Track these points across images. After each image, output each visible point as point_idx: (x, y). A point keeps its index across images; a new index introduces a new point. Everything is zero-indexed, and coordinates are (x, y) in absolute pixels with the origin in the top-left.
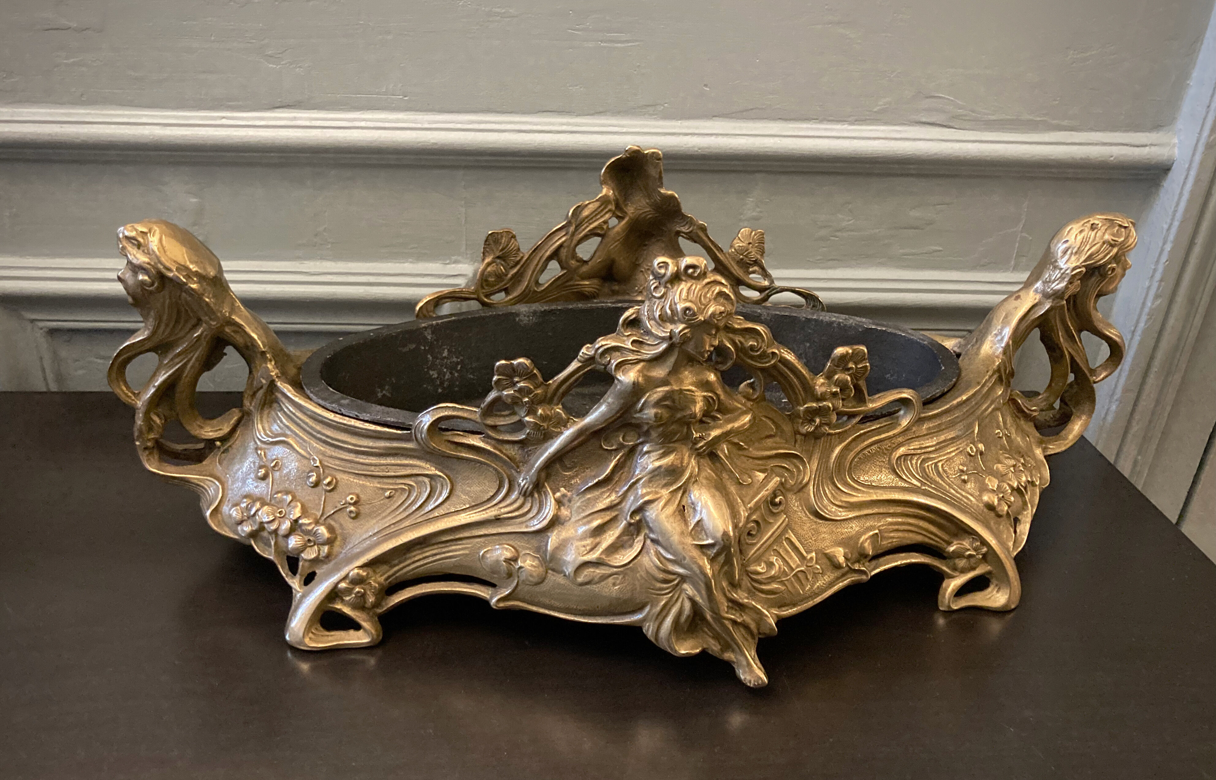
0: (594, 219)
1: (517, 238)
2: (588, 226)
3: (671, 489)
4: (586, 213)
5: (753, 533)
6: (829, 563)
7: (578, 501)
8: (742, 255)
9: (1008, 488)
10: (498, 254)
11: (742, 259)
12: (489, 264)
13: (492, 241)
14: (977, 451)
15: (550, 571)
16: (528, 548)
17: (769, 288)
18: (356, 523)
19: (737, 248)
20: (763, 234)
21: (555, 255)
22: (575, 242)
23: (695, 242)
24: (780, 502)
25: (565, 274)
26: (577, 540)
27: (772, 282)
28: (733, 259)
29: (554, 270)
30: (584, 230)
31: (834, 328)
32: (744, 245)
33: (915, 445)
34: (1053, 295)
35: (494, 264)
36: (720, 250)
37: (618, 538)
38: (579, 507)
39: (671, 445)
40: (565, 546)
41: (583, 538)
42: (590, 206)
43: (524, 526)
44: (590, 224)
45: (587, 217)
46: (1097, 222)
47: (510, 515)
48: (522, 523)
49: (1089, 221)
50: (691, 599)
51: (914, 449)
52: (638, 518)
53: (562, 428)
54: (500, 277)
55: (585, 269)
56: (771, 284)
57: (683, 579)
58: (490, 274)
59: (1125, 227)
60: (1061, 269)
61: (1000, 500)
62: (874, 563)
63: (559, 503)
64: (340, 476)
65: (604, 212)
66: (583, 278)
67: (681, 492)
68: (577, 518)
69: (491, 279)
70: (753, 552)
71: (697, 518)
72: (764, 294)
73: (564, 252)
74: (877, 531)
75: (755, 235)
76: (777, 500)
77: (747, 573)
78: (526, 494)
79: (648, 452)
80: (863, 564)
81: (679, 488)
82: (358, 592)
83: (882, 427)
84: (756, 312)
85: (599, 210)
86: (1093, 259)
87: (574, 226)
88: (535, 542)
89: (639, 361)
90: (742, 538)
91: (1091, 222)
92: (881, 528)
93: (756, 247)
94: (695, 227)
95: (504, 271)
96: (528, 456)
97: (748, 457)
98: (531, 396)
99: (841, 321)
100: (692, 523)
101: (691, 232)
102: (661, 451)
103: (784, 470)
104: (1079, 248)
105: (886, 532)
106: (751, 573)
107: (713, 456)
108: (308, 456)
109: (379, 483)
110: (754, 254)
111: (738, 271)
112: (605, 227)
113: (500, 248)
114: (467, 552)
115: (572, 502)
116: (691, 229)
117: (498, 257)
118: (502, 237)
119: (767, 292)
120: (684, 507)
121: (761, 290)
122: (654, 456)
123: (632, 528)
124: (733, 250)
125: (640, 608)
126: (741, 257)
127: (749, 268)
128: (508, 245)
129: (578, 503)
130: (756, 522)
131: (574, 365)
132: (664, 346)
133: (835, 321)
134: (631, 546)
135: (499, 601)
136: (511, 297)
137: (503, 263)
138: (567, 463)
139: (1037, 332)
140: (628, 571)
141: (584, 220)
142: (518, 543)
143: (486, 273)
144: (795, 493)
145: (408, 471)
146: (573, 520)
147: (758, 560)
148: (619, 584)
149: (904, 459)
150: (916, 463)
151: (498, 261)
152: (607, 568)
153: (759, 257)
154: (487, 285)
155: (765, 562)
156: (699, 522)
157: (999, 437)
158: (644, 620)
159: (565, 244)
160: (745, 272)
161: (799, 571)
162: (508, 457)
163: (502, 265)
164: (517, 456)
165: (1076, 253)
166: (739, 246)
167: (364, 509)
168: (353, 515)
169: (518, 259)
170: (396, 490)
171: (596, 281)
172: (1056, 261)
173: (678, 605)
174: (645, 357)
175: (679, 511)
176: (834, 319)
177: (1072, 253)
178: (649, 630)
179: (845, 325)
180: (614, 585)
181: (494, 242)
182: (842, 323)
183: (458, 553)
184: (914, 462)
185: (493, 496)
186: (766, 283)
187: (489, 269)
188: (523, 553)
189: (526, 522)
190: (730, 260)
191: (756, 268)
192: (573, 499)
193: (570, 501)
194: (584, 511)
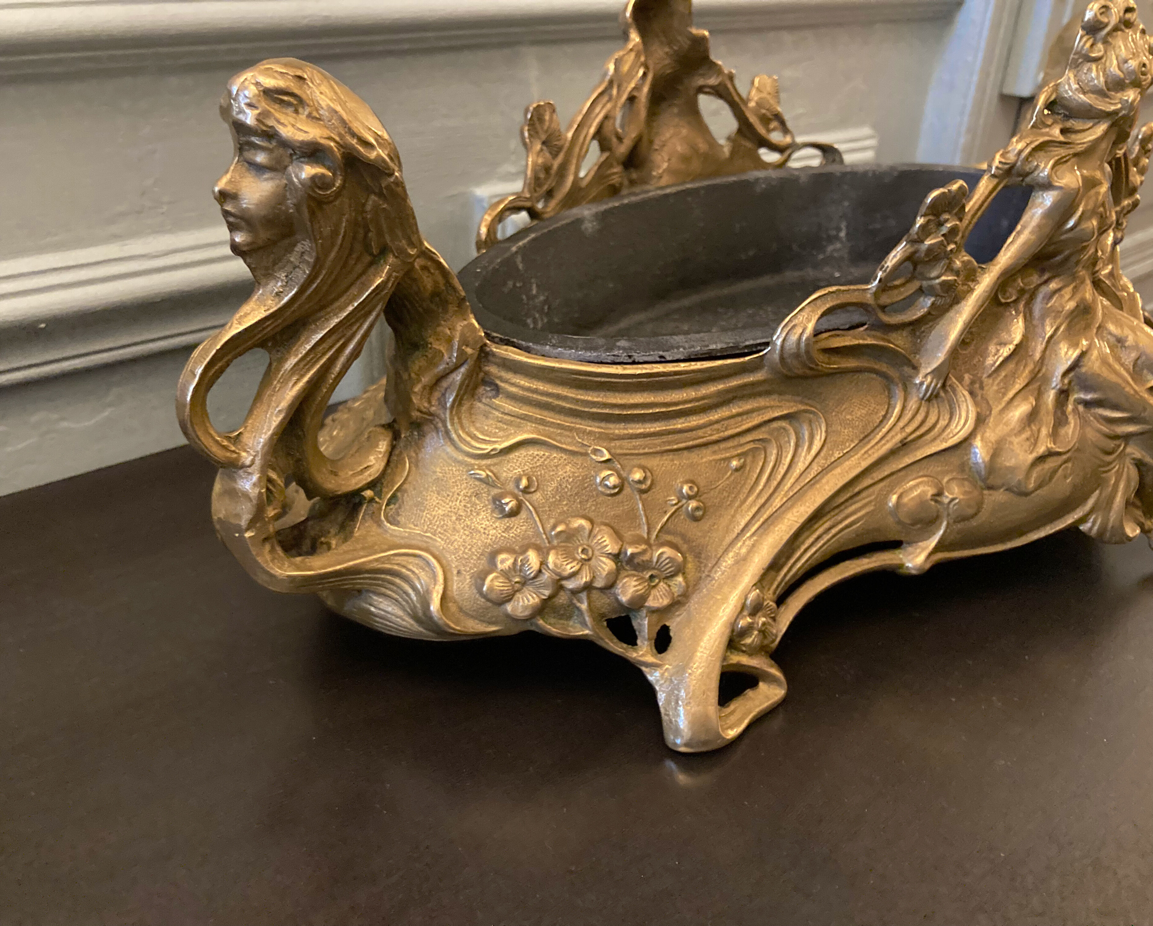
1: (558, 112)
7: (992, 385)
10: (544, 137)
12: (538, 155)
13: (536, 118)
16: (947, 472)
18: (705, 525)
22: (616, 110)
25: (603, 160)
29: (594, 155)
30: (624, 92)
31: (869, 178)
35: (542, 153)
38: (997, 392)
39: (1081, 274)
40: (1002, 449)
43: (938, 441)
44: (629, 84)
47: (918, 433)
48: (934, 439)
53: (970, 283)
54: (548, 170)
57: (1128, 441)
58: (540, 169)
64: (653, 463)
65: (638, 66)
68: (1000, 407)
69: (541, 175)
71: (1133, 357)
78: (932, 396)
79: (1057, 291)
82: (763, 625)
84: (794, 175)
87: (616, 86)
88: (955, 461)
89: (1071, 157)
95: (550, 161)
99: (875, 168)
102: (1072, 286)
108: (582, 450)
109: (714, 452)
113: (545, 129)
114: (872, 508)
115: (986, 388)
117: (545, 143)
118: (544, 112)
122: (1065, 292)
123: (1062, 396)
128: (551, 123)
129: (992, 387)
132: (1103, 127)
133: (870, 170)
134: (1068, 418)
137: (548, 149)
140: (1076, 454)
142: (935, 468)
143: (535, 168)
145: (757, 420)
146: (995, 411)
148: (1070, 475)
151: (544, 148)
152: (1056, 457)
154: (538, 186)
156: (1137, 360)
158: (1086, 513)
159: (608, 116)
162: (902, 349)
163: (548, 153)
167: (709, 499)
168: (699, 514)
169: (561, 143)
170: (744, 454)
173: (1125, 476)
174: (1080, 148)
178: (1087, 524)
179: (880, 173)
180: (1065, 477)
181: (538, 120)
182: (877, 170)
183: (859, 514)
185: (884, 417)
187: (539, 163)
188: (946, 480)
189: (940, 434)
192: (985, 383)
193: (982, 388)
194: (1004, 394)
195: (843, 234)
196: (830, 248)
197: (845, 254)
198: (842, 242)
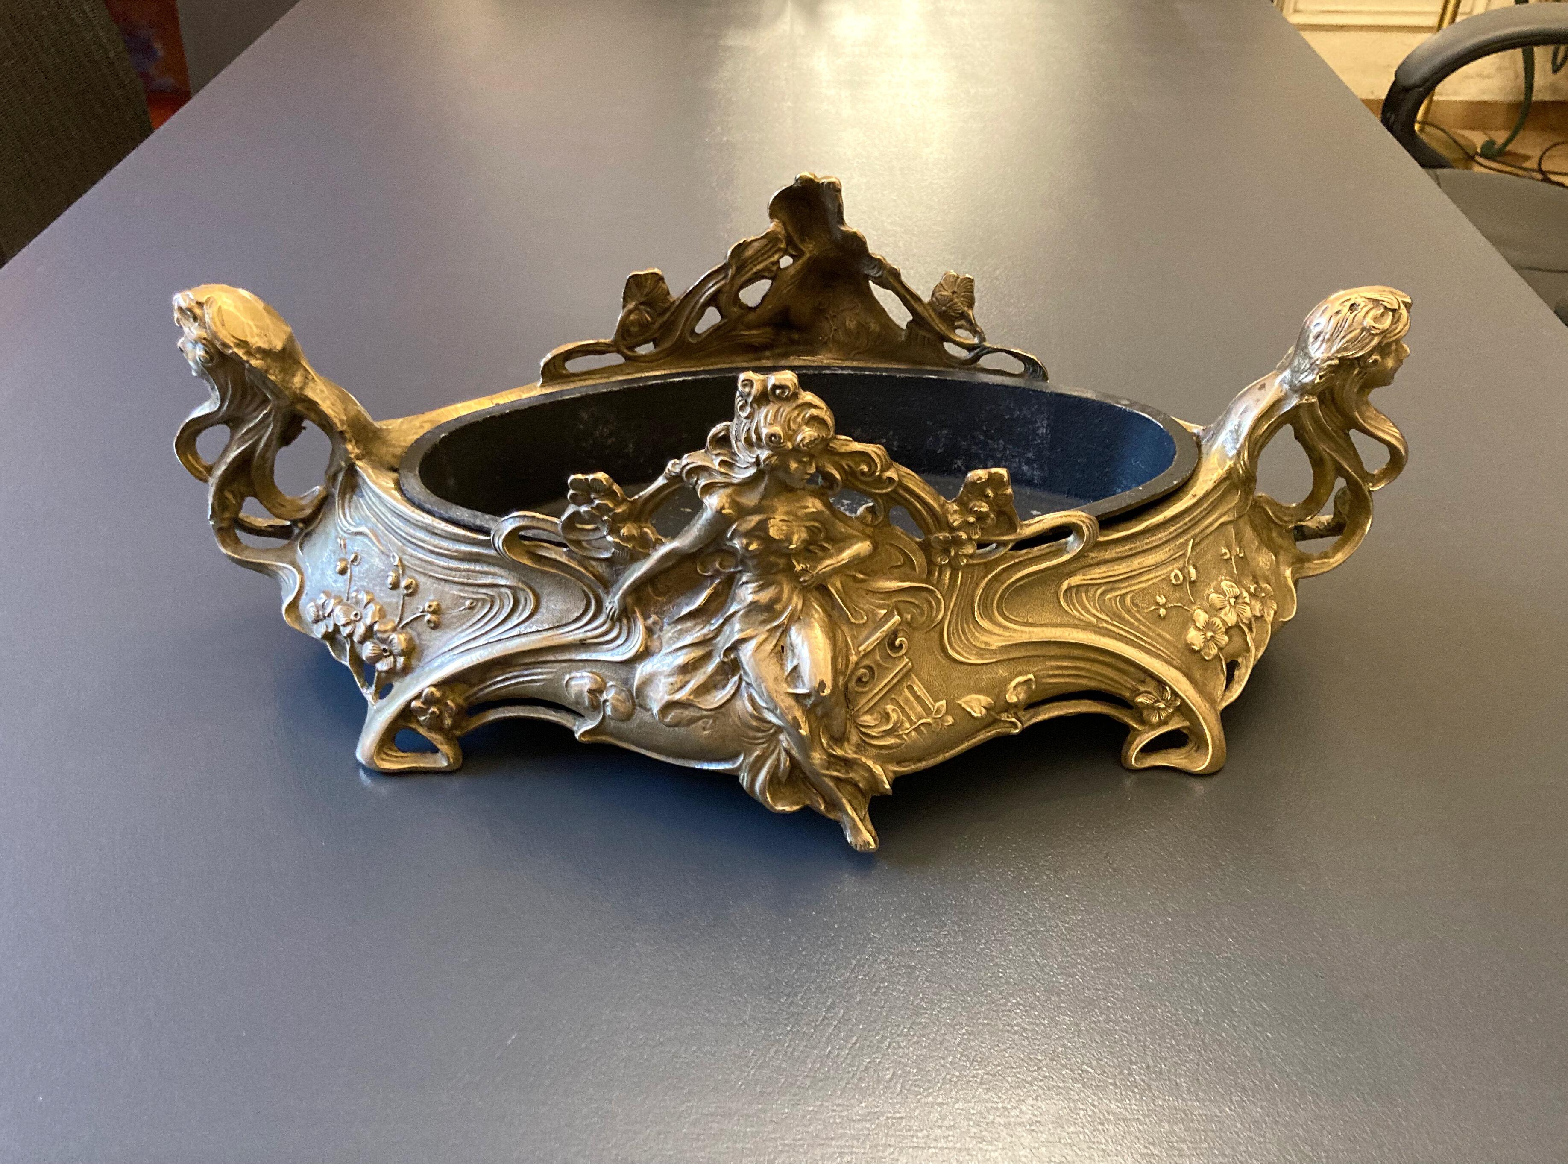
0: (760, 259)
1: (666, 281)
2: (752, 269)
3: (769, 627)
4: (750, 252)
5: (864, 680)
6: (964, 715)
7: (669, 631)
8: (945, 305)
9: (1221, 625)
10: (643, 299)
11: (945, 312)
12: (631, 312)
13: (635, 283)
14: (1185, 578)
15: (638, 708)
16: (613, 680)
17: (979, 347)
18: (435, 634)
19: (939, 297)
20: (972, 280)
21: (713, 300)
22: (736, 287)
23: (887, 288)
24: (901, 646)
25: (725, 323)
26: (665, 676)
27: (983, 339)
28: (934, 310)
29: (712, 317)
30: (747, 272)
32: (948, 293)
33: (1096, 573)
35: (637, 312)
36: (919, 301)
37: (711, 677)
38: (671, 638)
39: (769, 577)
40: (652, 682)
41: (671, 675)
42: (756, 244)
43: (610, 653)
44: (755, 266)
45: (751, 257)
47: (596, 640)
48: (609, 650)
50: (787, 752)
51: (1091, 579)
52: (732, 656)
53: (652, 548)
54: (644, 326)
55: (752, 316)
56: (981, 342)
57: (779, 730)
58: (633, 323)
59: (1394, 311)
60: (1311, 358)
61: (1207, 641)
62: (1032, 711)
63: (649, 631)
64: (419, 578)
65: (771, 252)
66: (749, 328)
67: (780, 630)
68: (668, 651)
69: (634, 329)
70: (864, 701)
71: (795, 663)
72: (972, 354)
73: (723, 299)
74: (1031, 677)
75: (962, 281)
76: (897, 642)
77: (858, 726)
78: (614, 620)
79: (746, 583)
80: (1016, 713)
81: (778, 626)
82: (433, 713)
83: (1044, 554)
84: (960, 377)
85: (767, 249)
87: (734, 268)
88: (623, 673)
89: (727, 485)
90: (850, 687)
91: (1352, 302)
92: (1038, 673)
93: (963, 297)
94: (885, 272)
95: (649, 319)
96: (617, 575)
97: (869, 590)
98: (611, 514)
100: (789, 668)
101: (881, 276)
102: (760, 583)
103: (911, 606)
105: (1044, 677)
107: (821, 589)
108: (387, 552)
109: (460, 590)
110: (960, 304)
111: (940, 325)
112: (774, 268)
113: (645, 293)
114: (551, 677)
115: (664, 632)
116: (880, 273)
117: (642, 303)
118: (646, 280)
119: (977, 351)
121: (970, 348)
122: (751, 587)
123: (726, 666)
124: (934, 300)
125: (733, 757)
126: (944, 308)
127: (954, 321)
128: (653, 289)
129: (669, 632)
130: (868, 667)
131: (660, 481)
132: (752, 471)
134: (724, 687)
135: (583, 734)
136: (658, 349)
137: (648, 309)
138: (661, 586)
139: (1288, 430)
140: (719, 715)
141: (747, 261)
142: (604, 672)
143: (627, 322)
144: (926, 632)
146: (664, 651)
147: (870, 711)
148: (709, 729)
149: (1078, 590)
150: (1094, 595)
151: (642, 307)
152: (696, 710)
153: (966, 309)
154: (629, 336)
155: (879, 712)
156: (796, 668)
158: (739, 768)
159: (724, 290)
160: (948, 326)
161: (922, 724)
162: (594, 575)
163: (648, 312)
164: (605, 575)
165: (1329, 340)
166: (942, 294)
167: (446, 619)
168: (432, 625)
169: (667, 305)
170: (477, 600)
171: (768, 329)
172: (1306, 347)
173: (774, 756)
174: (735, 481)
175: (776, 653)
177: (1323, 340)
178: (744, 779)
180: (704, 729)
181: (637, 286)
183: (541, 677)
184: (1091, 594)
185: (578, 617)
186: (976, 341)
187: (632, 317)
188: (611, 683)
189: (613, 649)
190: (931, 311)
191: (963, 322)
192: (665, 628)
193: (661, 630)
194: (675, 642)
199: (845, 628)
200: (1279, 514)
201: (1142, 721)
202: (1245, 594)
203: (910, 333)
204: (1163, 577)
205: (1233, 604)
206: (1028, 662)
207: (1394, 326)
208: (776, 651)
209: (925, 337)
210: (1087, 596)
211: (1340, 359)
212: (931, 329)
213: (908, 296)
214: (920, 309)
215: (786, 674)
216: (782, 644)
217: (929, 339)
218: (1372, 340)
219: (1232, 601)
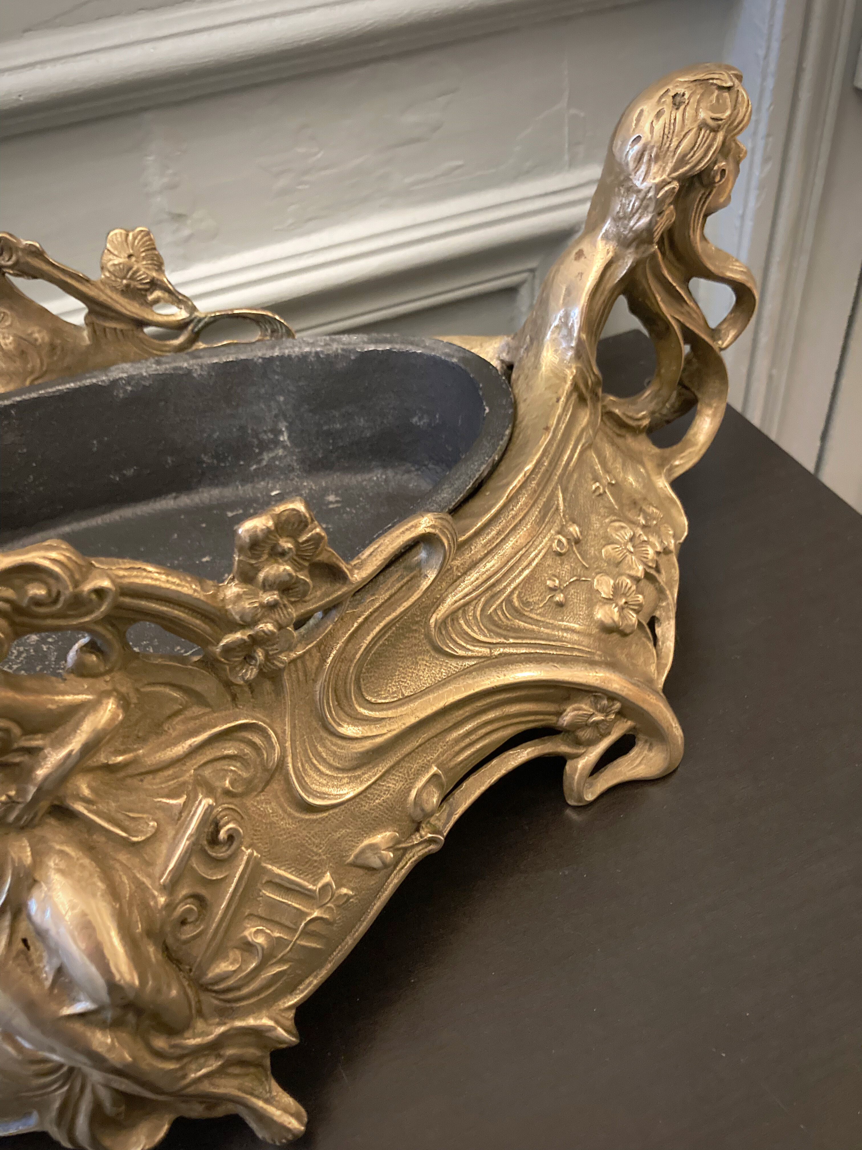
5: (190, 918)
6: (361, 872)
8: (124, 278)
9: (628, 581)
11: (128, 286)
14: (568, 540)
17: (191, 321)
19: (111, 269)
20: (148, 234)
23: (35, 277)
27: (193, 309)
28: (114, 289)
31: (311, 363)
32: (121, 260)
34: (634, 240)
36: (86, 280)
46: (680, 90)
49: (668, 91)
50: (106, 1087)
51: (465, 596)
56: (191, 314)
57: (76, 1068)
59: (729, 88)
60: (639, 191)
61: (622, 611)
67: (9, 914)
70: (205, 946)
71: (56, 960)
72: (186, 333)
74: (434, 769)
75: (135, 238)
76: (222, 834)
77: (208, 986)
83: (395, 593)
84: (181, 368)
86: (687, 163)
90: (170, 941)
91: (672, 93)
92: (442, 759)
93: (144, 258)
94: (21, 253)
97: (142, 774)
99: (319, 349)
100: (49, 973)
101: (20, 264)
103: (225, 762)
104: (660, 148)
105: (450, 760)
106: (213, 984)
110: (145, 271)
111: (129, 307)
116: (14, 258)
119: (190, 328)
120: (25, 941)
121: (179, 326)
124: (108, 274)
125: (21, 1115)
126: (125, 282)
127: (147, 296)
130: (190, 897)
133: (310, 353)
144: (263, 791)
147: (218, 955)
149: (453, 620)
150: (474, 616)
153: (154, 274)
156: (60, 969)
157: (600, 495)
158: (41, 1126)
160: (142, 304)
161: (306, 923)
165: (657, 158)
166: (114, 265)
172: (628, 179)
173: (88, 1096)
176: (307, 349)
177: (650, 160)
178: (57, 1134)
179: (328, 355)
182: (322, 352)
184: (471, 616)
186: (185, 315)
190: (108, 292)
191: (157, 294)
195: (284, 437)
196: (266, 457)
197: (293, 461)
198: (285, 447)
199: (123, 857)
200: (630, 414)
201: (578, 743)
202: (640, 531)
203: (94, 331)
204: (543, 551)
205: (632, 550)
206: (423, 751)
207: (736, 111)
208: (14, 953)
209: (115, 329)
210: (467, 622)
211: (678, 179)
212: (119, 316)
213: (69, 281)
214: (92, 292)
215: (48, 983)
216: (20, 935)
217: (122, 331)
218: (714, 139)
219: (630, 547)
